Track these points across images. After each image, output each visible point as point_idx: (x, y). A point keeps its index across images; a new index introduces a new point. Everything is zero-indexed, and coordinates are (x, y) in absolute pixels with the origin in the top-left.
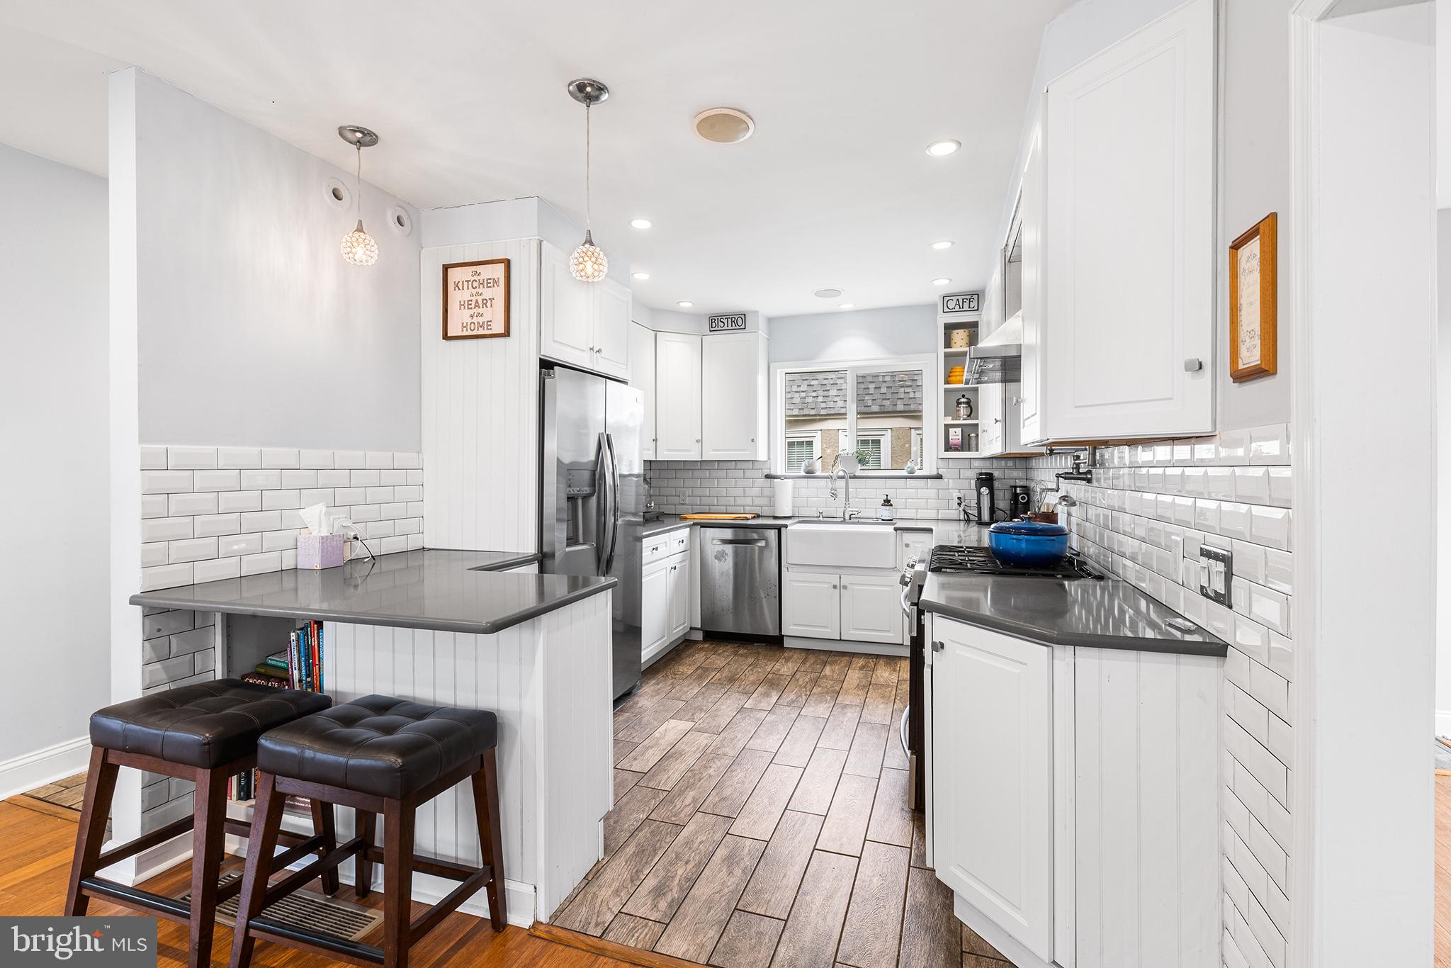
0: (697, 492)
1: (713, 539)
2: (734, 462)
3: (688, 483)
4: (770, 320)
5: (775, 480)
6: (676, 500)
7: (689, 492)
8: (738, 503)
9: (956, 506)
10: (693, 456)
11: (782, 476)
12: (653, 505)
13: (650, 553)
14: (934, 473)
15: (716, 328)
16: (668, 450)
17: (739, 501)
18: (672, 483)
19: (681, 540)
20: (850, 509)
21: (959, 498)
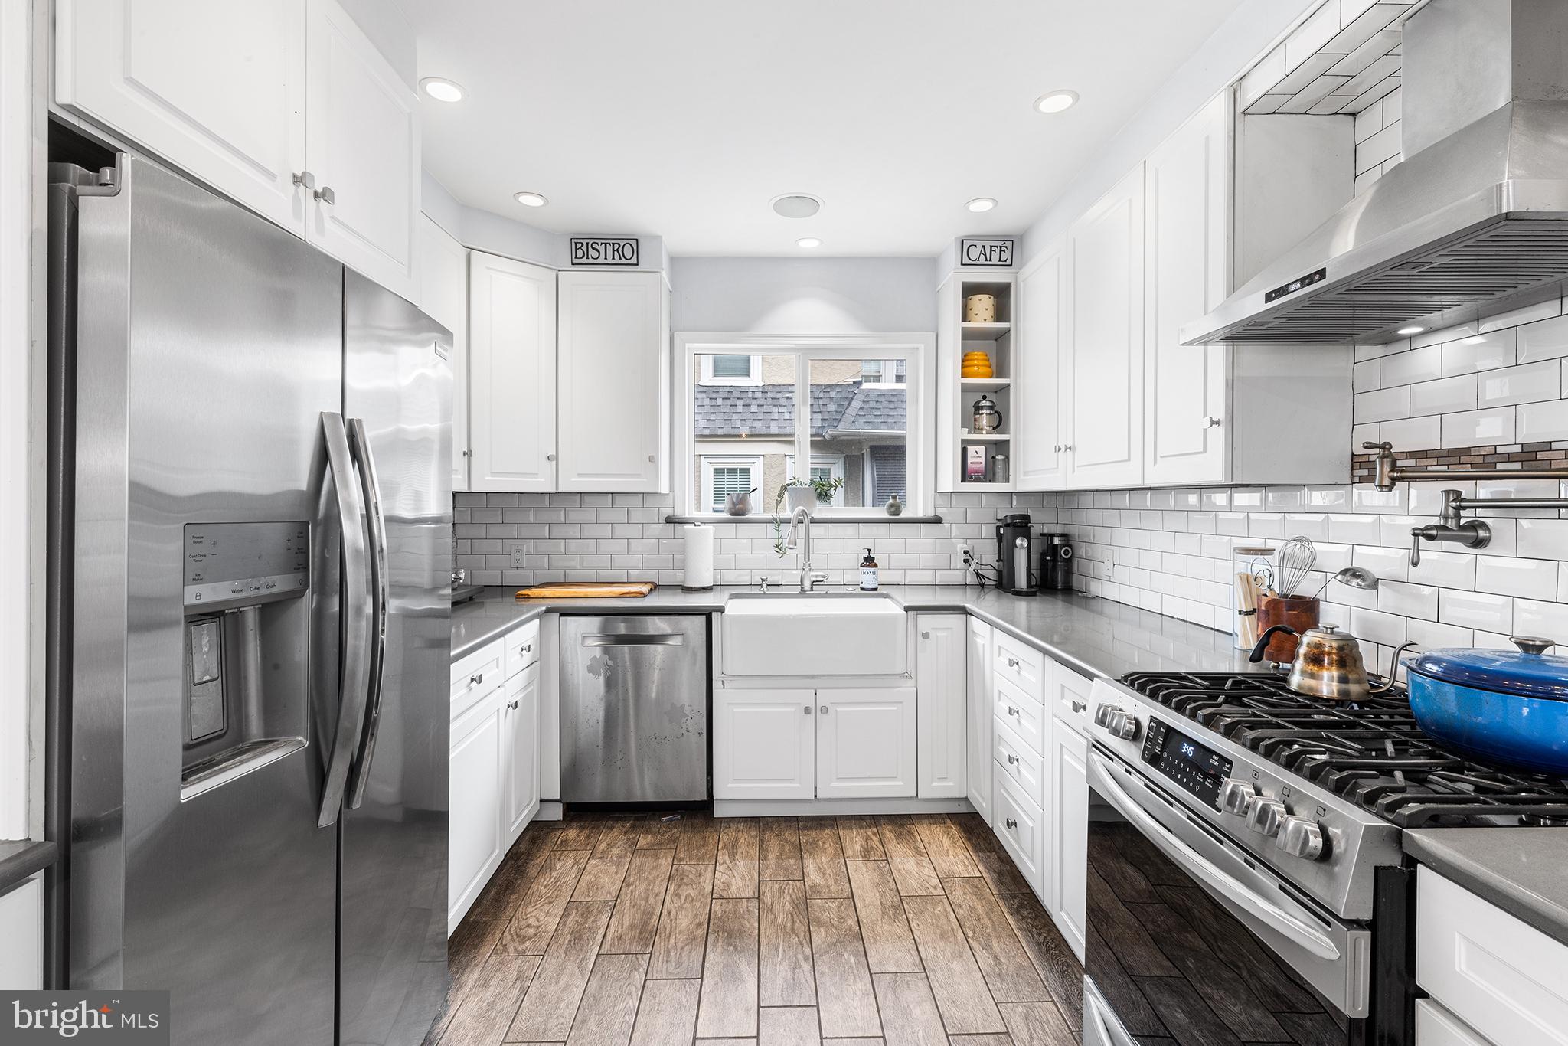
0: (543, 546)
1: (584, 637)
2: (610, 496)
3: (525, 531)
4: (675, 260)
5: (687, 527)
6: (504, 561)
7: (527, 547)
8: (616, 565)
9: (960, 564)
10: (541, 484)
11: (697, 519)
12: (462, 576)
13: (465, 691)
14: (930, 514)
15: (584, 260)
16: (494, 474)
17: (619, 561)
18: (495, 531)
19: (526, 645)
20: (812, 573)
21: (966, 552)
